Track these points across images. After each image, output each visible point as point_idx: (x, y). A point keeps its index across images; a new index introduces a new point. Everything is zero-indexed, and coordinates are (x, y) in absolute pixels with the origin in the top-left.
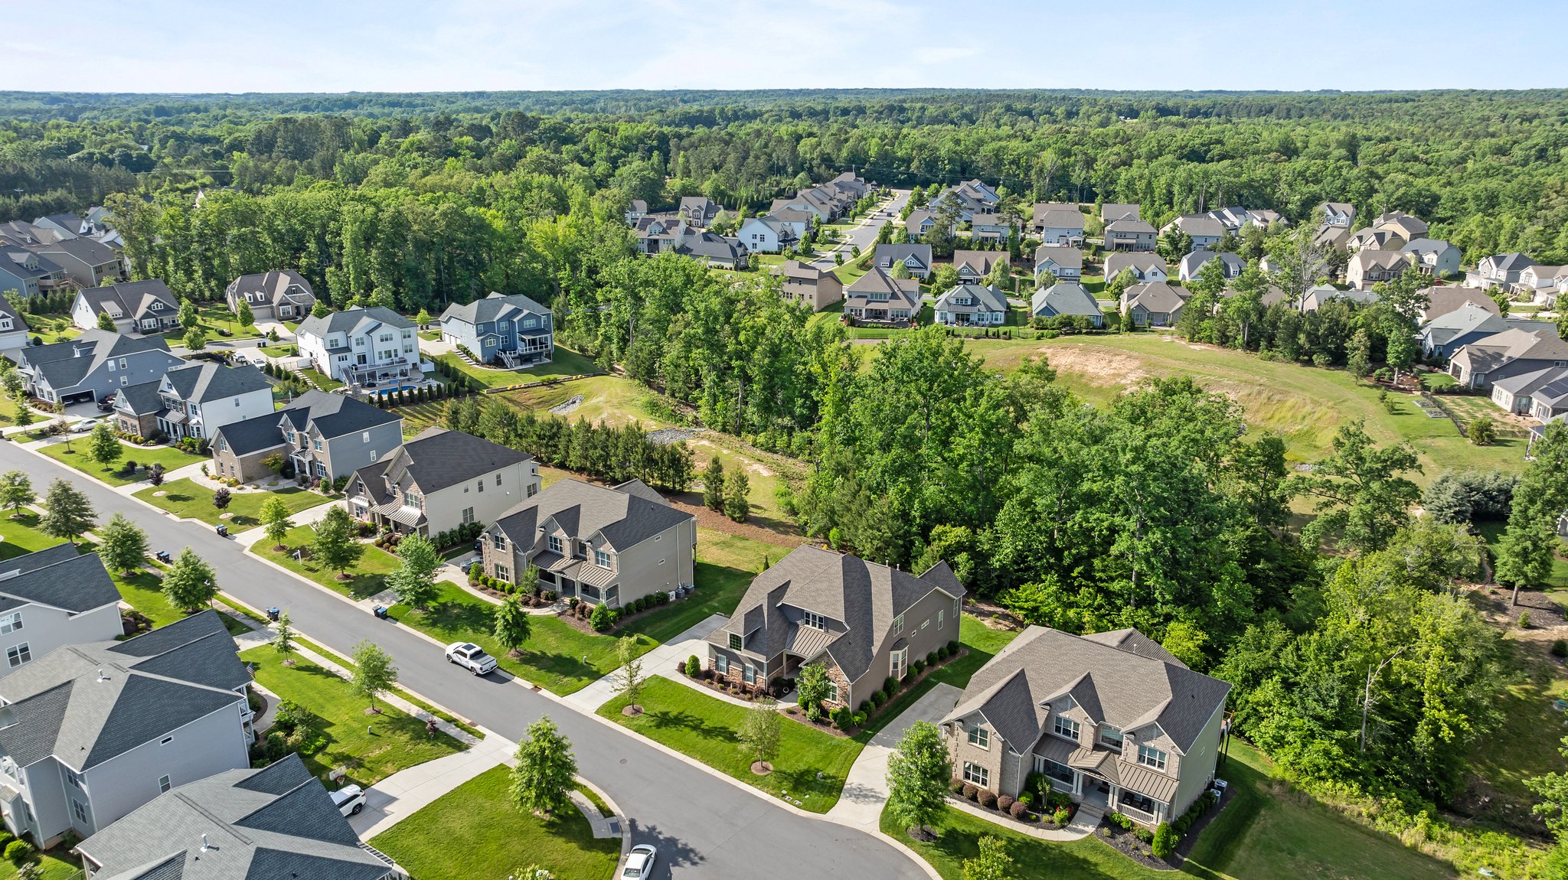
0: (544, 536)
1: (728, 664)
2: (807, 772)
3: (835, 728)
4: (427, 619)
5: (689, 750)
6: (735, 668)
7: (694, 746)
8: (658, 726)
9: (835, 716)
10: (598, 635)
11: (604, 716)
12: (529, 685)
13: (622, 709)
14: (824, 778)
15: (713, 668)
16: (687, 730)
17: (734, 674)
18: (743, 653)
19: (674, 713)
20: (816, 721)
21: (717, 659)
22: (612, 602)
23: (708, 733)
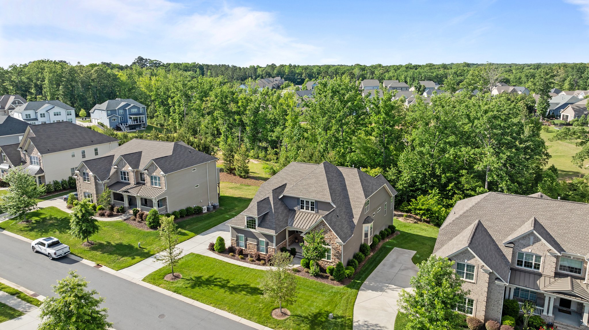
0: (116, 172)
1: (246, 240)
2: (319, 314)
3: (332, 280)
4: (28, 227)
5: (218, 304)
6: (252, 242)
7: (222, 300)
8: (193, 287)
9: (332, 271)
10: (152, 230)
11: (149, 282)
12: (93, 264)
13: (164, 276)
14: (335, 318)
15: (235, 245)
16: (216, 288)
17: (251, 247)
18: (257, 231)
19: (205, 277)
20: (317, 275)
21: (237, 237)
22: (162, 210)
23: (233, 289)
